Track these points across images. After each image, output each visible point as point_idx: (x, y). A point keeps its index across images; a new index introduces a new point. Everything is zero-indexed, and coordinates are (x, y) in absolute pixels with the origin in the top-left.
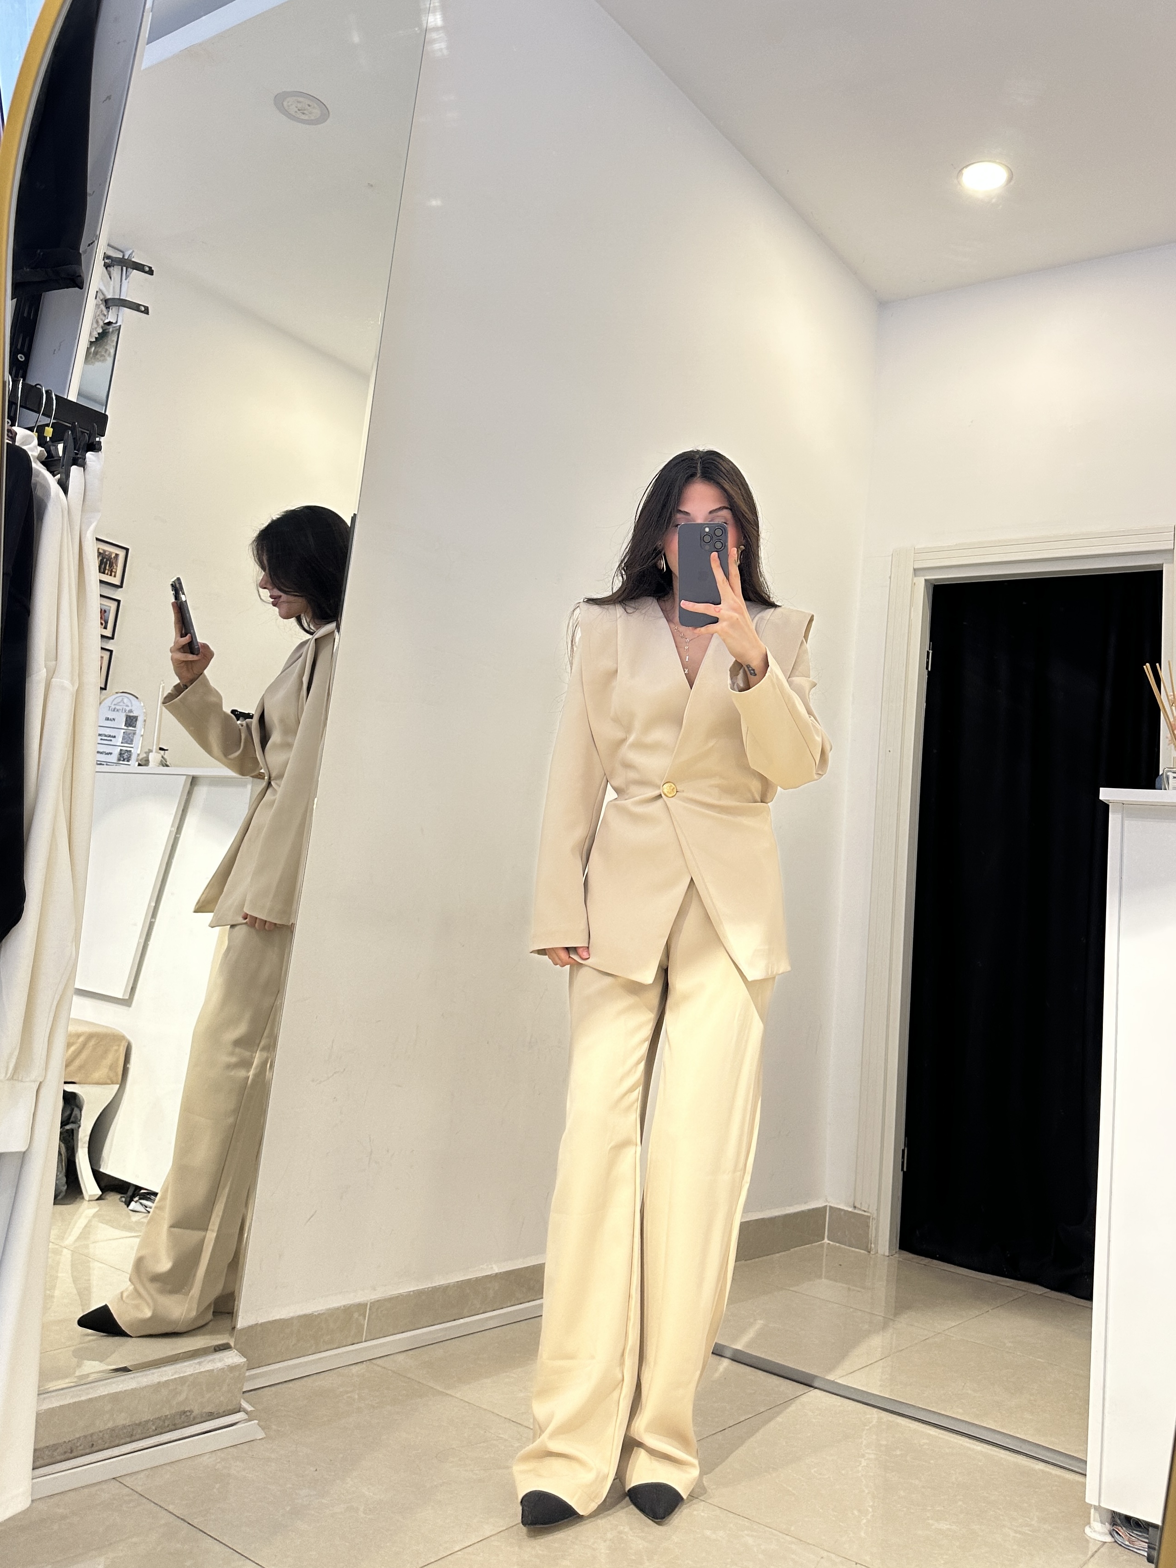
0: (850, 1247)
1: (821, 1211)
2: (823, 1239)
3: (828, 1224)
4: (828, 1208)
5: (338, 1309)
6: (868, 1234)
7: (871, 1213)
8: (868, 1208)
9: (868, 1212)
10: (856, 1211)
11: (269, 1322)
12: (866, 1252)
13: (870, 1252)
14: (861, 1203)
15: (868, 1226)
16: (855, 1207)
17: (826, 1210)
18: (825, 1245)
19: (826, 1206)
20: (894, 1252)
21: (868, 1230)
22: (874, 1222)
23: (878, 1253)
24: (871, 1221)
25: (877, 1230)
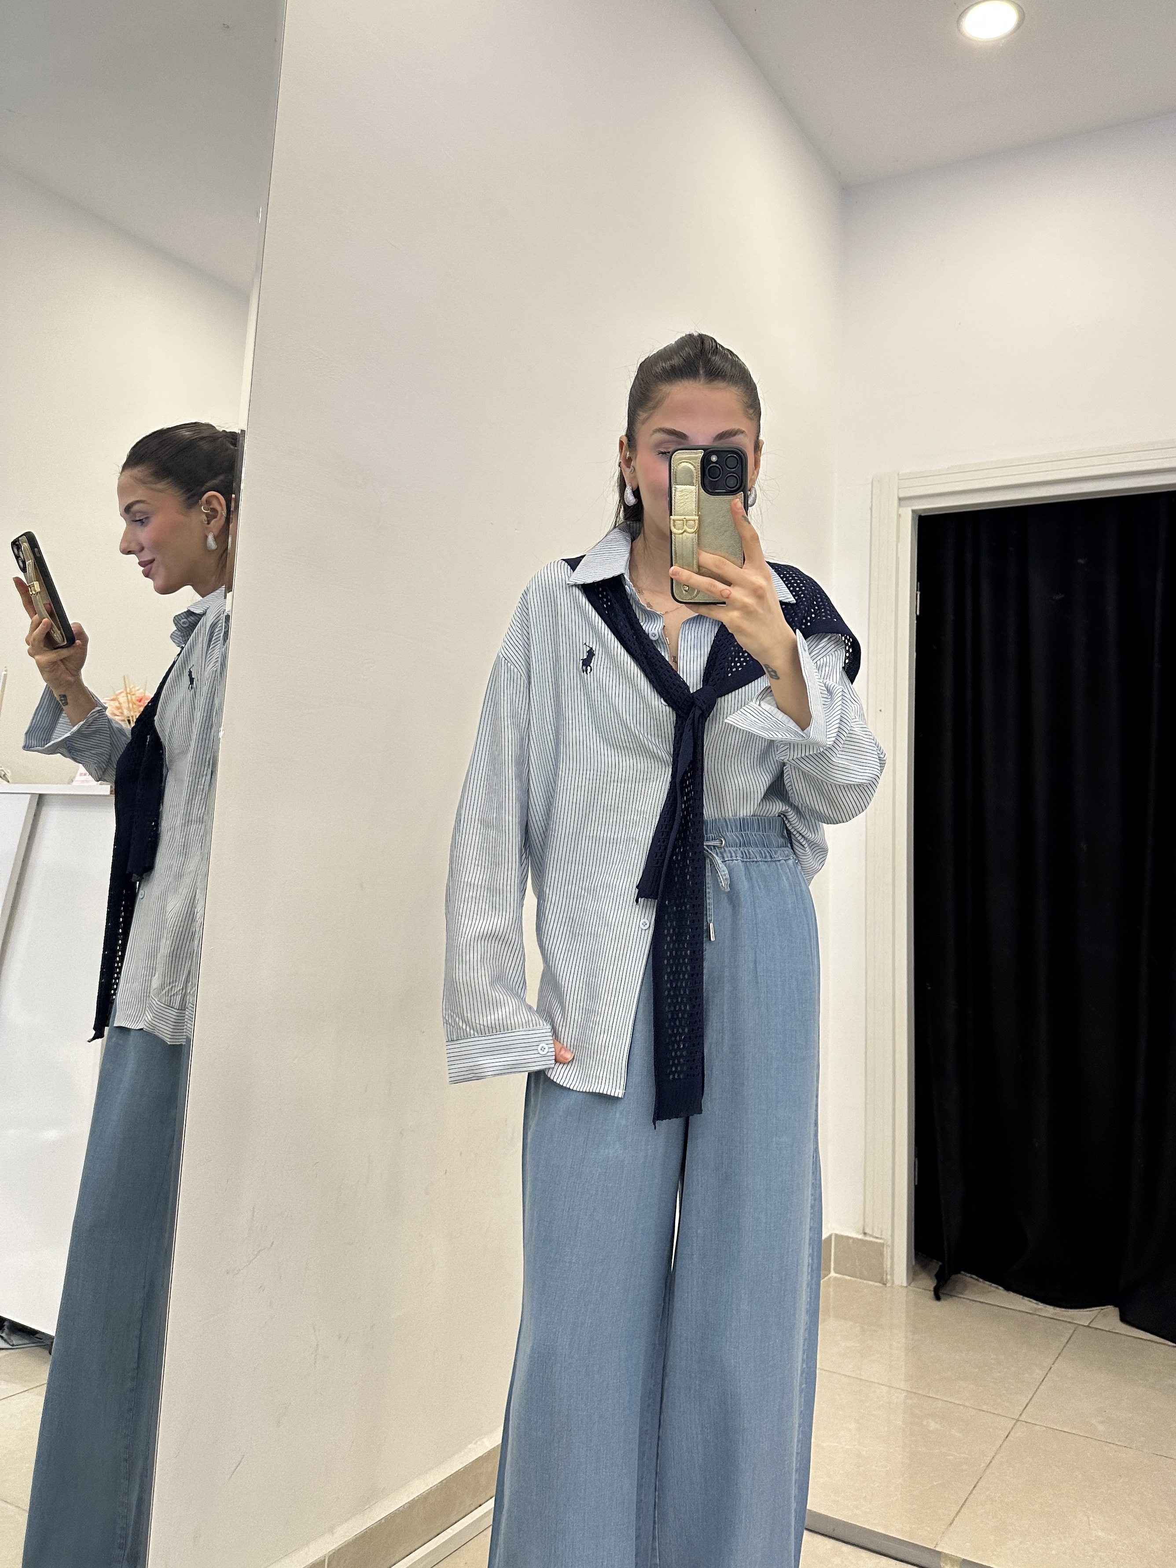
0: (861, 1279)
2: (830, 1271)
3: (834, 1254)
4: (833, 1237)
6: (882, 1264)
7: (884, 1240)
8: (881, 1235)
9: (881, 1239)
10: (867, 1238)
12: (881, 1285)
13: (885, 1284)
14: (873, 1229)
15: (882, 1254)
16: (865, 1234)
17: (831, 1240)
18: (832, 1279)
19: (832, 1235)
20: (911, 1279)
21: (885, 1259)
22: (889, 1250)
23: (893, 1283)
24: (885, 1247)
25: (892, 1258)
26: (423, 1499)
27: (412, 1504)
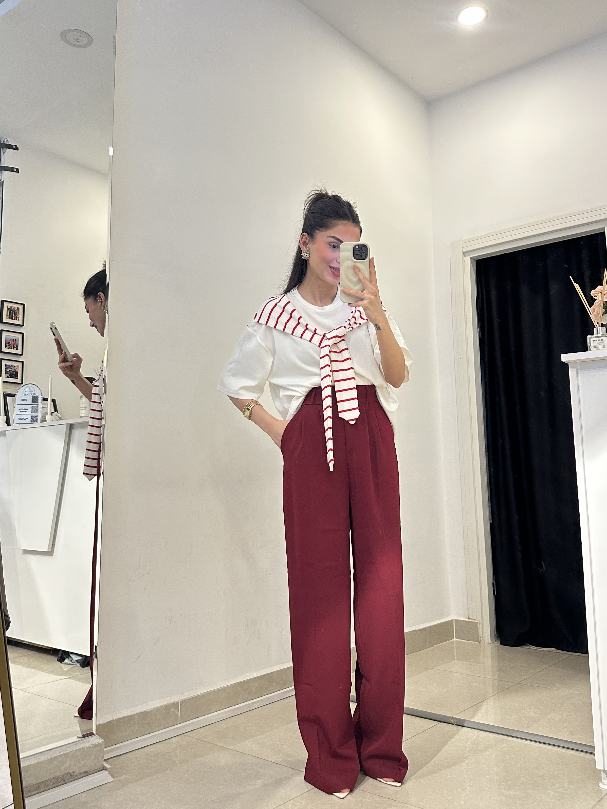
0: (469, 641)
1: (450, 623)
2: (453, 638)
3: (455, 629)
5: (161, 707)
6: (478, 632)
7: (478, 620)
8: (477, 618)
9: (476, 620)
10: (470, 620)
11: (120, 718)
12: (478, 643)
13: (480, 642)
14: (472, 616)
15: (477, 628)
16: (469, 618)
17: (453, 622)
18: (455, 642)
19: (453, 619)
20: (494, 641)
21: (479, 630)
22: (481, 625)
23: (484, 642)
24: (479, 624)
25: (482, 629)
26: (224, 689)
27: (219, 690)
